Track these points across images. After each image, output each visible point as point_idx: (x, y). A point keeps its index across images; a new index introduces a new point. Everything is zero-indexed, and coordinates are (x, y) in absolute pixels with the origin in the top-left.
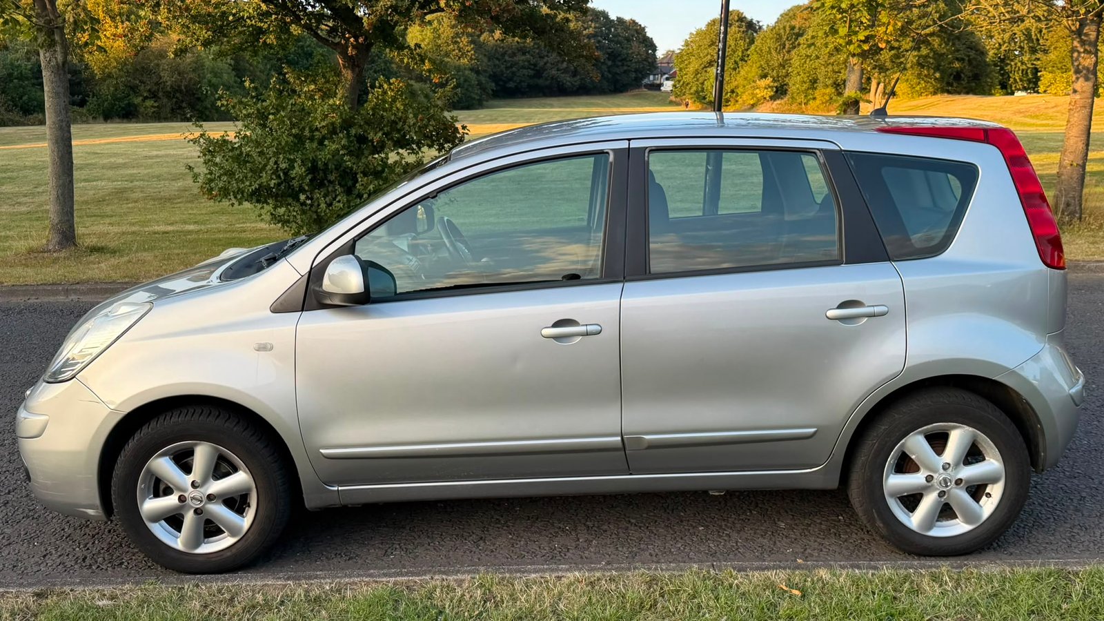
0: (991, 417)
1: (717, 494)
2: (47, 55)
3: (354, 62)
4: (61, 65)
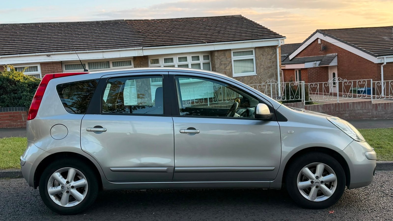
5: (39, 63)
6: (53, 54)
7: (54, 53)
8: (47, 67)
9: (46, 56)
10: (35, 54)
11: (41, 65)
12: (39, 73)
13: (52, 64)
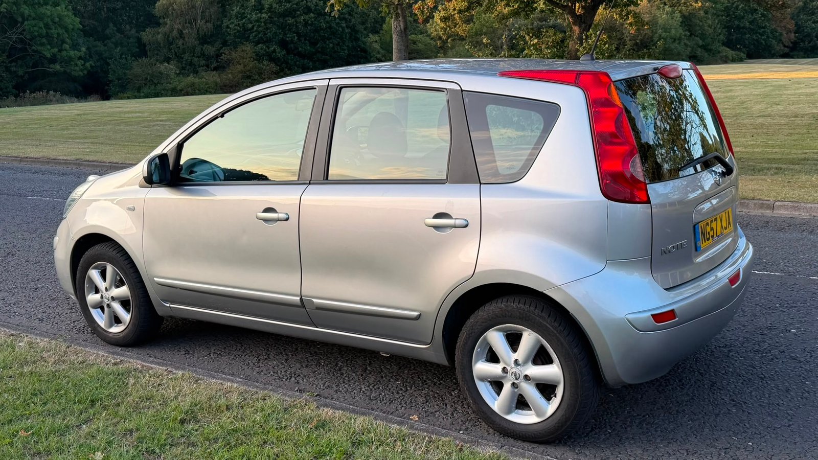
0: (549, 326)
1: (385, 355)
2: (395, 23)
3: (581, 19)
4: (403, 30)
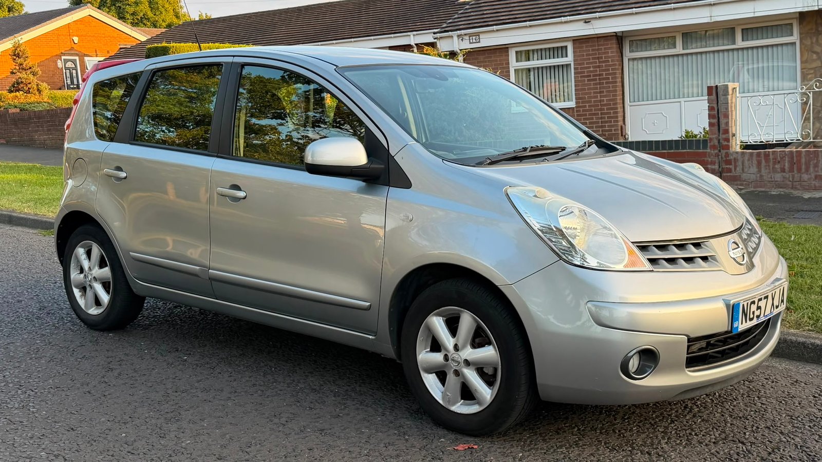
5: (570, 39)
6: (596, 18)
7: (597, 15)
8: (586, 47)
9: (582, 23)
10: (560, 18)
11: (574, 44)
12: (569, 60)
13: (596, 40)
